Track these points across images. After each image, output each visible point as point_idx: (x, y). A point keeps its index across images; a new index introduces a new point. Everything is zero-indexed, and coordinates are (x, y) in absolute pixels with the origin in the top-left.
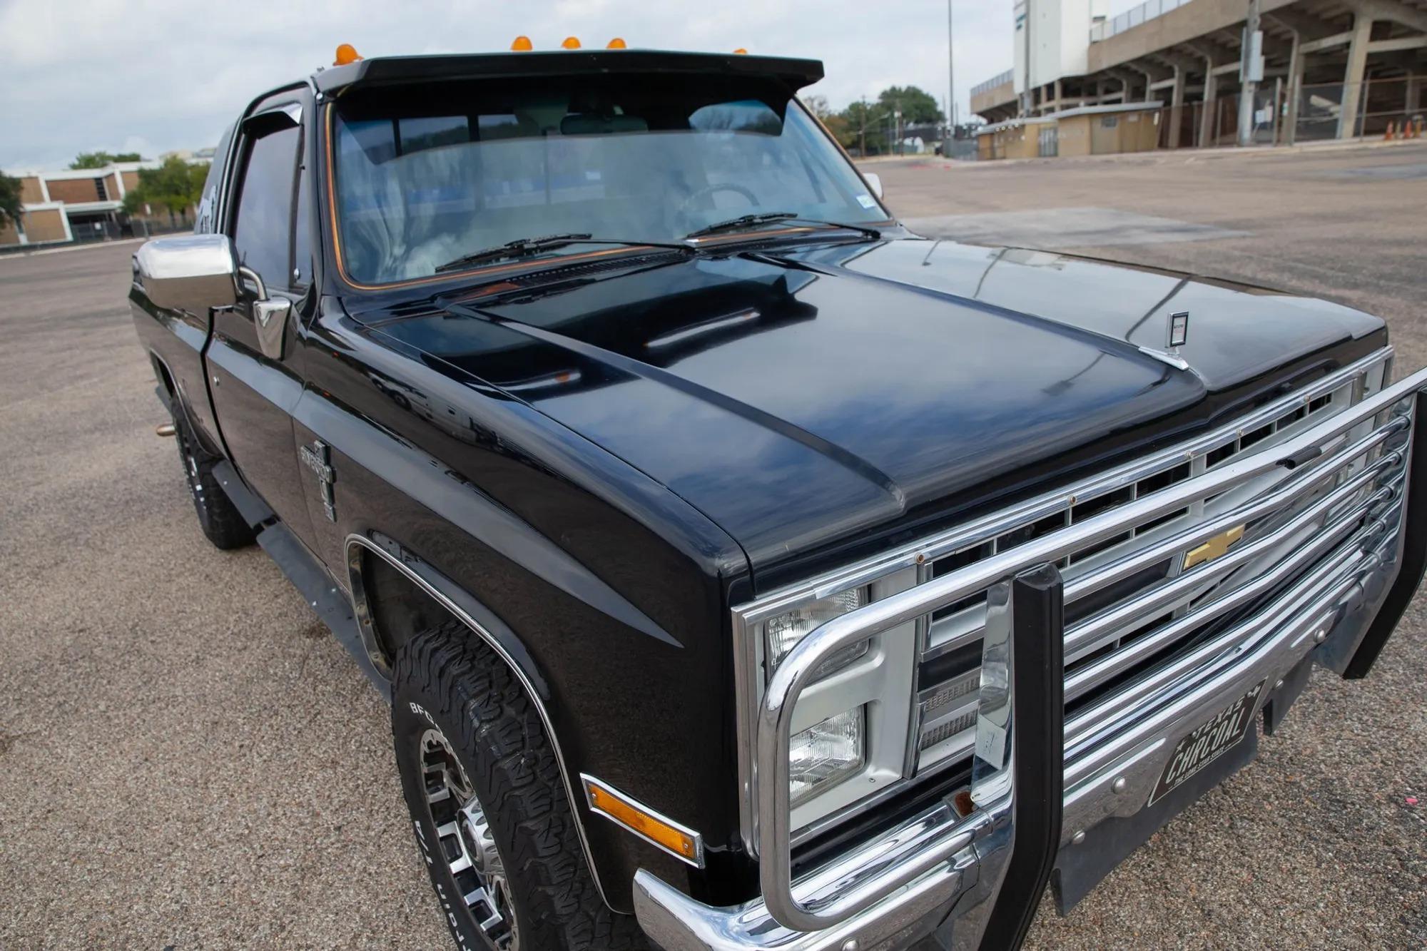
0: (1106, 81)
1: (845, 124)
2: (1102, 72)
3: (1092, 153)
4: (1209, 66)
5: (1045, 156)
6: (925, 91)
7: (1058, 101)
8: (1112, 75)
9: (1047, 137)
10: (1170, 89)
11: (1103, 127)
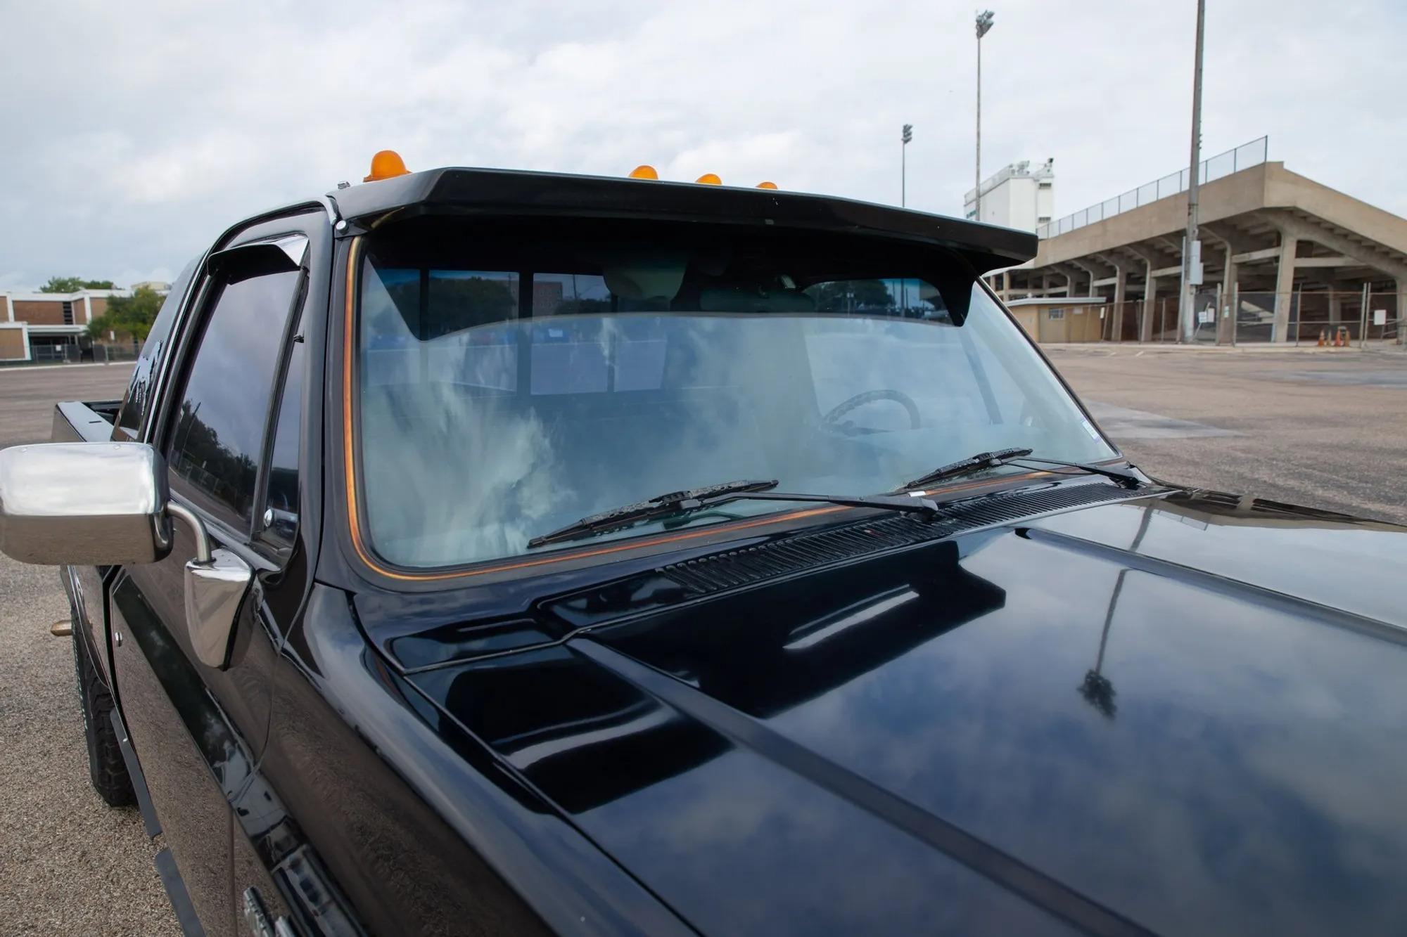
2: (1048, 267)
3: (1040, 341)
4: (1149, 268)
8: (1057, 271)
10: (1112, 287)
11: (1050, 317)
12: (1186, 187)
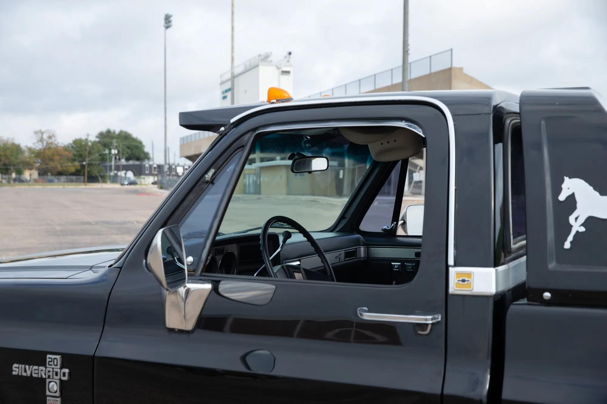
1: (71, 155)
5: (249, 193)
6: (134, 135)
7: (258, 154)
9: (251, 179)
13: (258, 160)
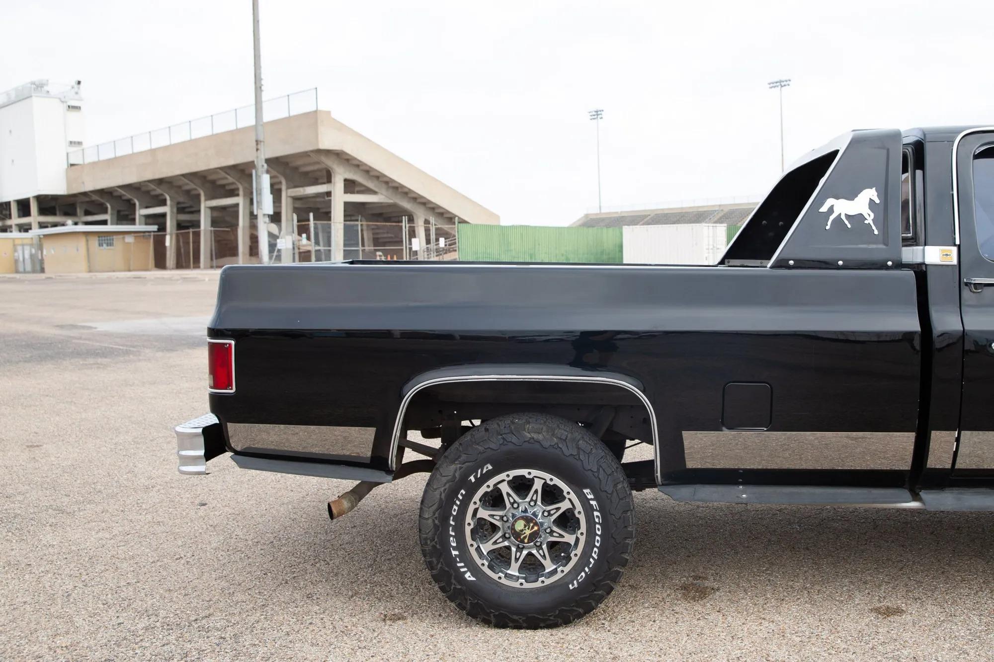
0: (88, 202)
2: (85, 194)
3: (90, 271)
4: (203, 198)
5: (25, 272)
7: (35, 218)
8: (95, 197)
9: (27, 252)
10: (163, 216)
11: (100, 245)
12: (252, 122)
13: (35, 226)
